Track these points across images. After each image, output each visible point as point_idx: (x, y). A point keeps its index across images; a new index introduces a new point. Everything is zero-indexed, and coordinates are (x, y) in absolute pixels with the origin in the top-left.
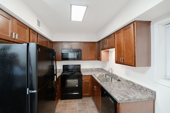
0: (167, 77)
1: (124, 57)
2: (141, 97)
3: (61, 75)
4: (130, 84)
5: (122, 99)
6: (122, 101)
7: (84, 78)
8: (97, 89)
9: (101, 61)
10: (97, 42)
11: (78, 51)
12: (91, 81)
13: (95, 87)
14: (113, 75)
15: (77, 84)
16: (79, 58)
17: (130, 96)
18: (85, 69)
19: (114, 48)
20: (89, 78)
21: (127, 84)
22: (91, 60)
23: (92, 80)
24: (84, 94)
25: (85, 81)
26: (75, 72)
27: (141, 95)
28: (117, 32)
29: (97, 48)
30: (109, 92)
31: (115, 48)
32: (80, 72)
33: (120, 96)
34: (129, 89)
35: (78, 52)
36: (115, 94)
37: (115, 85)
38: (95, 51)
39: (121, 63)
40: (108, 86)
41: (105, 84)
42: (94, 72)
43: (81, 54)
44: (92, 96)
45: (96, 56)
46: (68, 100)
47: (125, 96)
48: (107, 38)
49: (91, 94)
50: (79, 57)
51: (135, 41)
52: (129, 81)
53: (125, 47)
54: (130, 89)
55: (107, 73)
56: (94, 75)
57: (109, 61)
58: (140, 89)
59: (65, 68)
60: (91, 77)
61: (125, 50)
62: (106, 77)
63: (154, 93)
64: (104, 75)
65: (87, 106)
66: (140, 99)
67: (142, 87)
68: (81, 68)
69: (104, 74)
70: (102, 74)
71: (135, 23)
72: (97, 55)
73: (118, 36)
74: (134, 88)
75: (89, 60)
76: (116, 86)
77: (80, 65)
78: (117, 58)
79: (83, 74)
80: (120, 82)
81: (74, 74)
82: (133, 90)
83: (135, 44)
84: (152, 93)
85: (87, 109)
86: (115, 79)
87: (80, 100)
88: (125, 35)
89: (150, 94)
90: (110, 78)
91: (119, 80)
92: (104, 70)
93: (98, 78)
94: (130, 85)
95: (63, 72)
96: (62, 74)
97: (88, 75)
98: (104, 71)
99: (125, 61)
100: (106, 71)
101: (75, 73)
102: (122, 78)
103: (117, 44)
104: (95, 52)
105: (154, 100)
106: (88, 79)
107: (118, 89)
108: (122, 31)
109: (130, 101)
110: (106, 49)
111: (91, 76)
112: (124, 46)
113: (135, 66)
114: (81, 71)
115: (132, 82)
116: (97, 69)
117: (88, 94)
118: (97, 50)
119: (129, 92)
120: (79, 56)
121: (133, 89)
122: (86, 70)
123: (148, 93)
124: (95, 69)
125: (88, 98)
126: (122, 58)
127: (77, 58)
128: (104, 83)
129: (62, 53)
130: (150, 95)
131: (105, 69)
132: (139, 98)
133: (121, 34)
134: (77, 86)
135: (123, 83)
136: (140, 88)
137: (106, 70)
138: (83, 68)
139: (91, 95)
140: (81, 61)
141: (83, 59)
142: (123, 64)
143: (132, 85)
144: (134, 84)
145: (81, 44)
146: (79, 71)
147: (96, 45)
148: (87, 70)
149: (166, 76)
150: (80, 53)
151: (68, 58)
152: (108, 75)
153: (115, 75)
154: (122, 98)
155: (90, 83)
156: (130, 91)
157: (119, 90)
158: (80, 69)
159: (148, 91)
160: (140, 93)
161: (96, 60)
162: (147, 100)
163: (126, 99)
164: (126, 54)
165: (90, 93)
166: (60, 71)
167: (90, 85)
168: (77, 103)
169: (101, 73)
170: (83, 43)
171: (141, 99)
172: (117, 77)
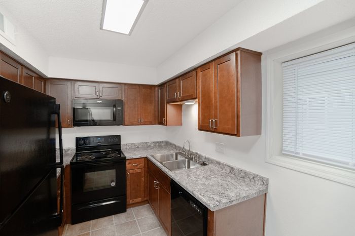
0: (283, 152)
1: (216, 117)
2: (247, 192)
3: (70, 163)
4: (226, 170)
5: (217, 203)
6: (219, 206)
7: (129, 165)
8: (160, 186)
9: (166, 125)
10: (157, 86)
11: (114, 104)
12: (146, 169)
13: (156, 182)
14: (192, 153)
15: (112, 181)
16: (117, 120)
17: (229, 193)
18: (132, 144)
19: (196, 98)
20: (142, 165)
21: (220, 169)
22: (145, 124)
23: (148, 167)
24: (131, 202)
25: (131, 171)
26: (107, 153)
27: (247, 189)
28: (204, 66)
29: (157, 99)
30: (191, 191)
31: (197, 100)
32: (120, 151)
33: (212, 196)
34: (225, 179)
35: (115, 106)
36: (202, 194)
37: (198, 174)
38: (153, 105)
39: (211, 130)
40: (186, 178)
41: (180, 176)
42: (151, 151)
43: (122, 110)
44: (149, 203)
45: (155, 116)
46: (91, 221)
47: (221, 194)
48: (180, 78)
49: (145, 199)
50: (117, 118)
51: (239, 86)
52: (223, 164)
53: (220, 98)
54: (228, 179)
55: (178, 151)
56: (153, 156)
57: (181, 125)
58: (243, 177)
59: (83, 145)
60: (146, 162)
61: (218, 104)
62: (176, 158)
63: (265, 182)
64: (172, 155)
65: (140, 226)
66: (246, 197)
67: (245, 173)
68: (122, 143)
69: (173, 152)
70: (169, 153)
71: (239, 52)
72: (157, 113)
73: (204, 76)
74: (232, 175)
75: (140, 125)
76: (201, 177)
77: (119, 137)
78: (203, 120)
79: (128, 155)
80: (206, 167)
81: (106, 157)
82: (233, 181)
83: (238, 94)
84: (262, 181)
85: (139, 232)
86: (196, 161)
87: (122, 216)
88: (219, 75)
89: (259, 184)
90: (185, 160)
91: (204, 164)
92: (171, 144)
93: (161, 163)
94: (224, 171)
95: (77, 155)
96: (74, 161)
97: (138, 157)
98: (172, 147)
99: (218, 125)
100: (176, 147)
101: (108, 156)
102: (209, 159)
103: (202, 91)
104: (153, 108)
105: (266, 194)
106: (138, 166)
107: (207, 183)
108: (213, 65)
109: (232, 204)
110: (177, 102)
111: (146, 159)
112: (218, 96)
113: (237, 134)
114: (122, 151)
115: (229, 166)
116: (158, 142)
117: (139, 200)
118: (157, 102)
119: (226, 186)
120: (117, 116)
121: (232, 178)
122: (133, 147)
123: (257, 182)
124: (154, 142)
125: (140, 207)
126: (212, 121)
127: (112, 119)
128: (176, 172)
129: (74, 109)
130: (259, 186)
131: (173, 142)
132: (245, 195)
133: (212, 71)
134: (113, 184)
135: (212, 169)
136: (243, 174)
137: (176, 144)
138: (125, 143)
139: (147, 200)
140: (122, 126)
141: (126, 123)
142: (215, 131)
143: (229, 170)
144: (232, 169)
145: (123, 89)
146: (117, 150)
147: (156, 92)
148: (136, 147)
149: (282, 150)
150: (118, 108)
151: (87, 121)
152: (180, 153)
153: (197, 153)
154: (217, 201)
155: (143, 175)
156: (228, 183)
157: (209, 185)
158: (120, 144)
159: (256, 179)
160: (243, 184)
161: (155, 124)
162: (256, 195)
163: (225, 201)
164: (220, 112)
165: (144, 197)
166: (69, 152)
167: (143, 179)
168: (115, 225)
169: (165, 152)
170: (126, 87)
171: (248, 196)
172: (199, 157)
